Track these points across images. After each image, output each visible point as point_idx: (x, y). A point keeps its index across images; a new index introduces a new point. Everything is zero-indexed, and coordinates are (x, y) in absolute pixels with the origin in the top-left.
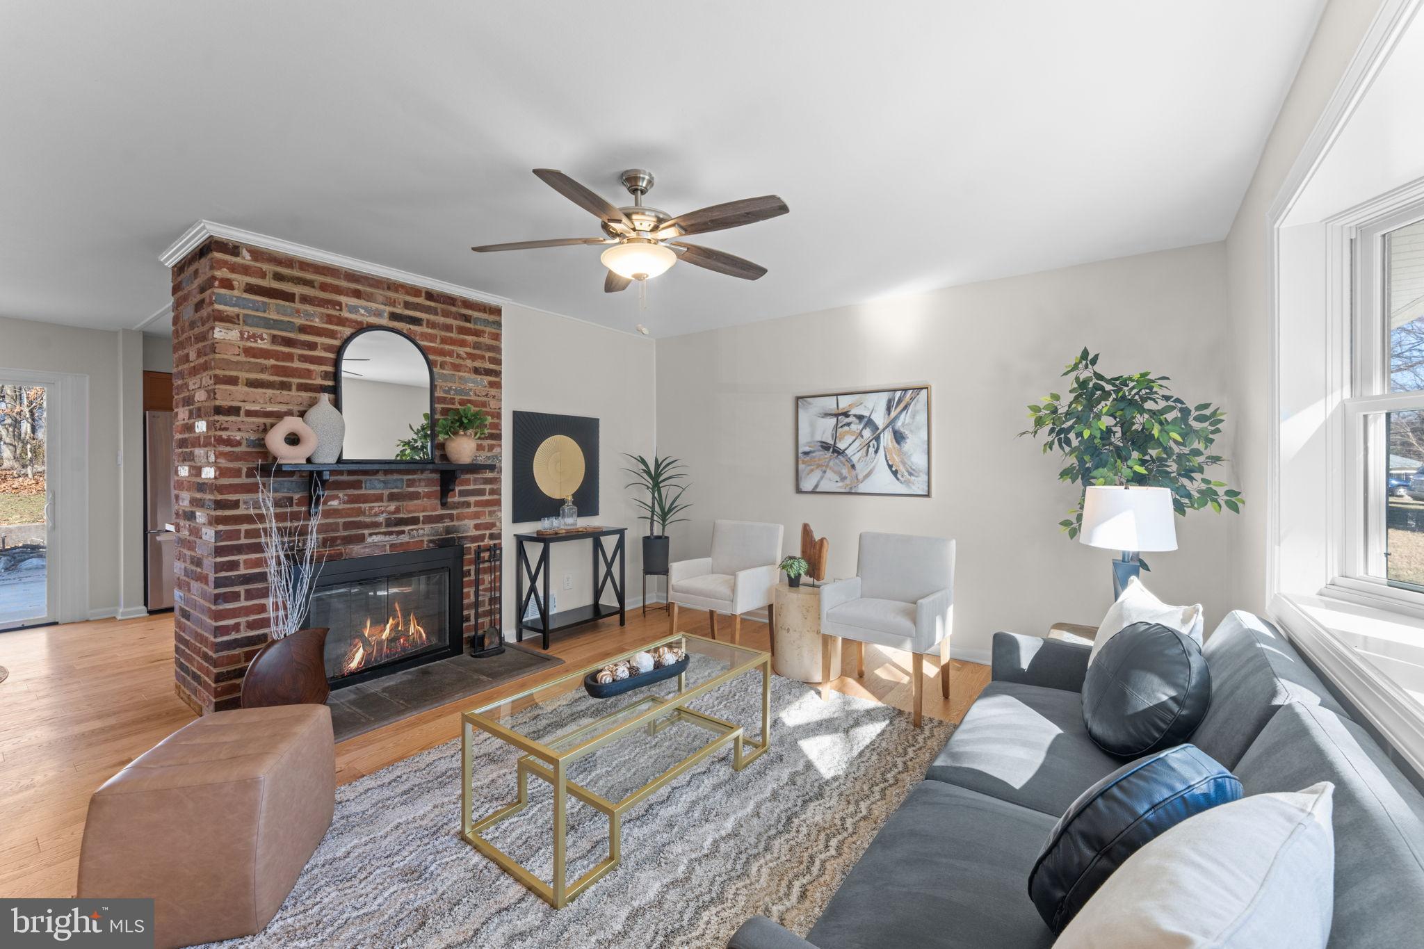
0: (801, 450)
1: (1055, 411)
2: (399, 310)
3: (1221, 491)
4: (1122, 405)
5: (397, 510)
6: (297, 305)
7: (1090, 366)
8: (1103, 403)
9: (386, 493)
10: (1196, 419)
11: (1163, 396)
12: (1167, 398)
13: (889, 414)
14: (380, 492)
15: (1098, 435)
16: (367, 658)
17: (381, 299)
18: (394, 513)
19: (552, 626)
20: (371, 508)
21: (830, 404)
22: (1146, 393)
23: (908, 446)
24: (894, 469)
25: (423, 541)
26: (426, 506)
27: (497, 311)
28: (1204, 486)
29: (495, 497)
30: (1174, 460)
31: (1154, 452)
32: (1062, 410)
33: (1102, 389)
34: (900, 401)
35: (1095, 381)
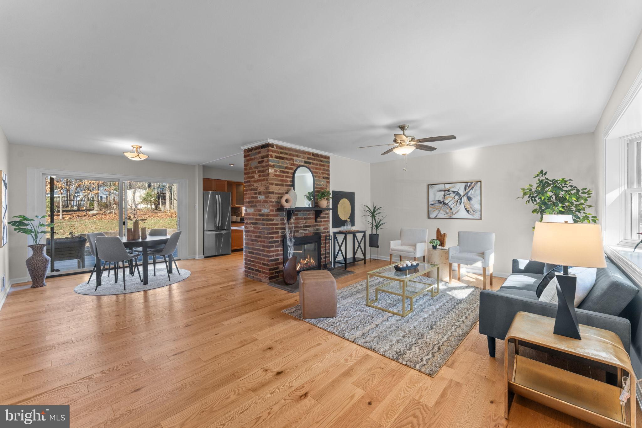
0: (430, 203)
1: (531, 190)
2: (306, 160)
3: (590, 216)
4: (555, 189)
5: (306, 223)
6: (285, 161)
7: (544, 176)
8: (549, 187)
9: (303, 217)
10: (582, 193)
11: (570, 186)
12: (571, 186)
13: (465, 191)
14: (302, 217)
15: (547, 199)
16: (300, 268)
17: (302, 157)
18: (305, 224)
19: (347, 262)
20: (300, 222)
21: (442, 187)
22: (564, 185)
23: (472, 202)
24: (467, 210)
25: (311, 233)
26: (312, 222)
27: (328, 158)
28: (584, 215)
29: (328, 219)
30: (574, 207)
31: (567, 204)
32: (533, 190)
33: (548, 183)
34: (470, 186)
35: (545, 180)
